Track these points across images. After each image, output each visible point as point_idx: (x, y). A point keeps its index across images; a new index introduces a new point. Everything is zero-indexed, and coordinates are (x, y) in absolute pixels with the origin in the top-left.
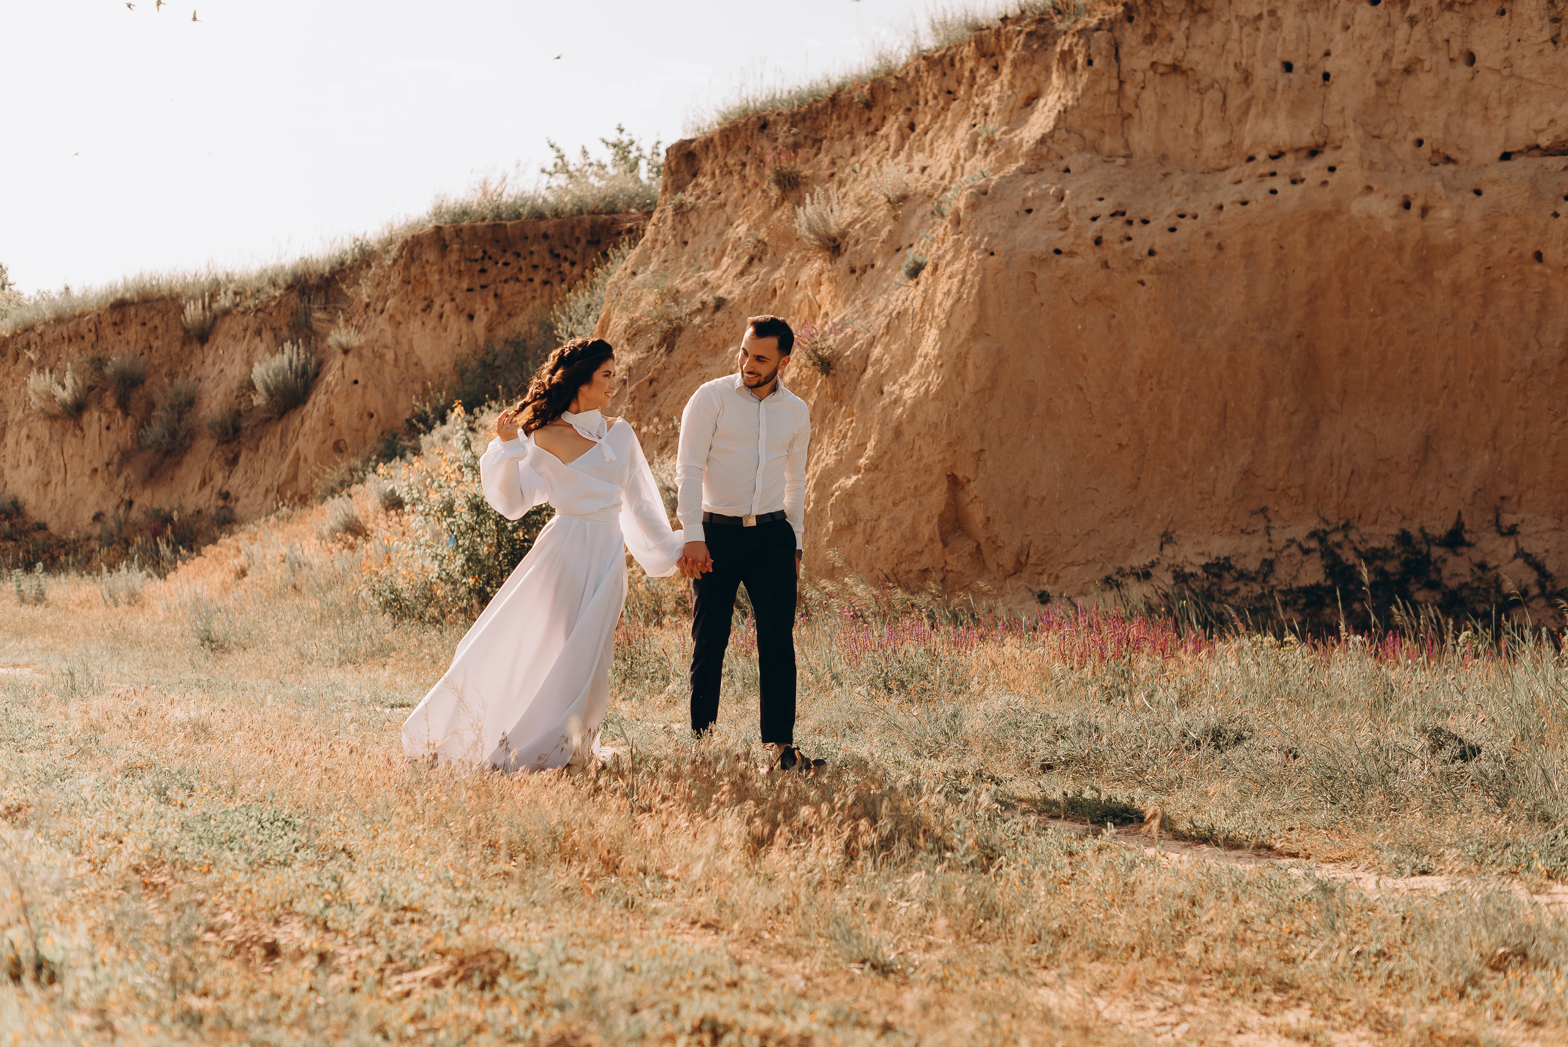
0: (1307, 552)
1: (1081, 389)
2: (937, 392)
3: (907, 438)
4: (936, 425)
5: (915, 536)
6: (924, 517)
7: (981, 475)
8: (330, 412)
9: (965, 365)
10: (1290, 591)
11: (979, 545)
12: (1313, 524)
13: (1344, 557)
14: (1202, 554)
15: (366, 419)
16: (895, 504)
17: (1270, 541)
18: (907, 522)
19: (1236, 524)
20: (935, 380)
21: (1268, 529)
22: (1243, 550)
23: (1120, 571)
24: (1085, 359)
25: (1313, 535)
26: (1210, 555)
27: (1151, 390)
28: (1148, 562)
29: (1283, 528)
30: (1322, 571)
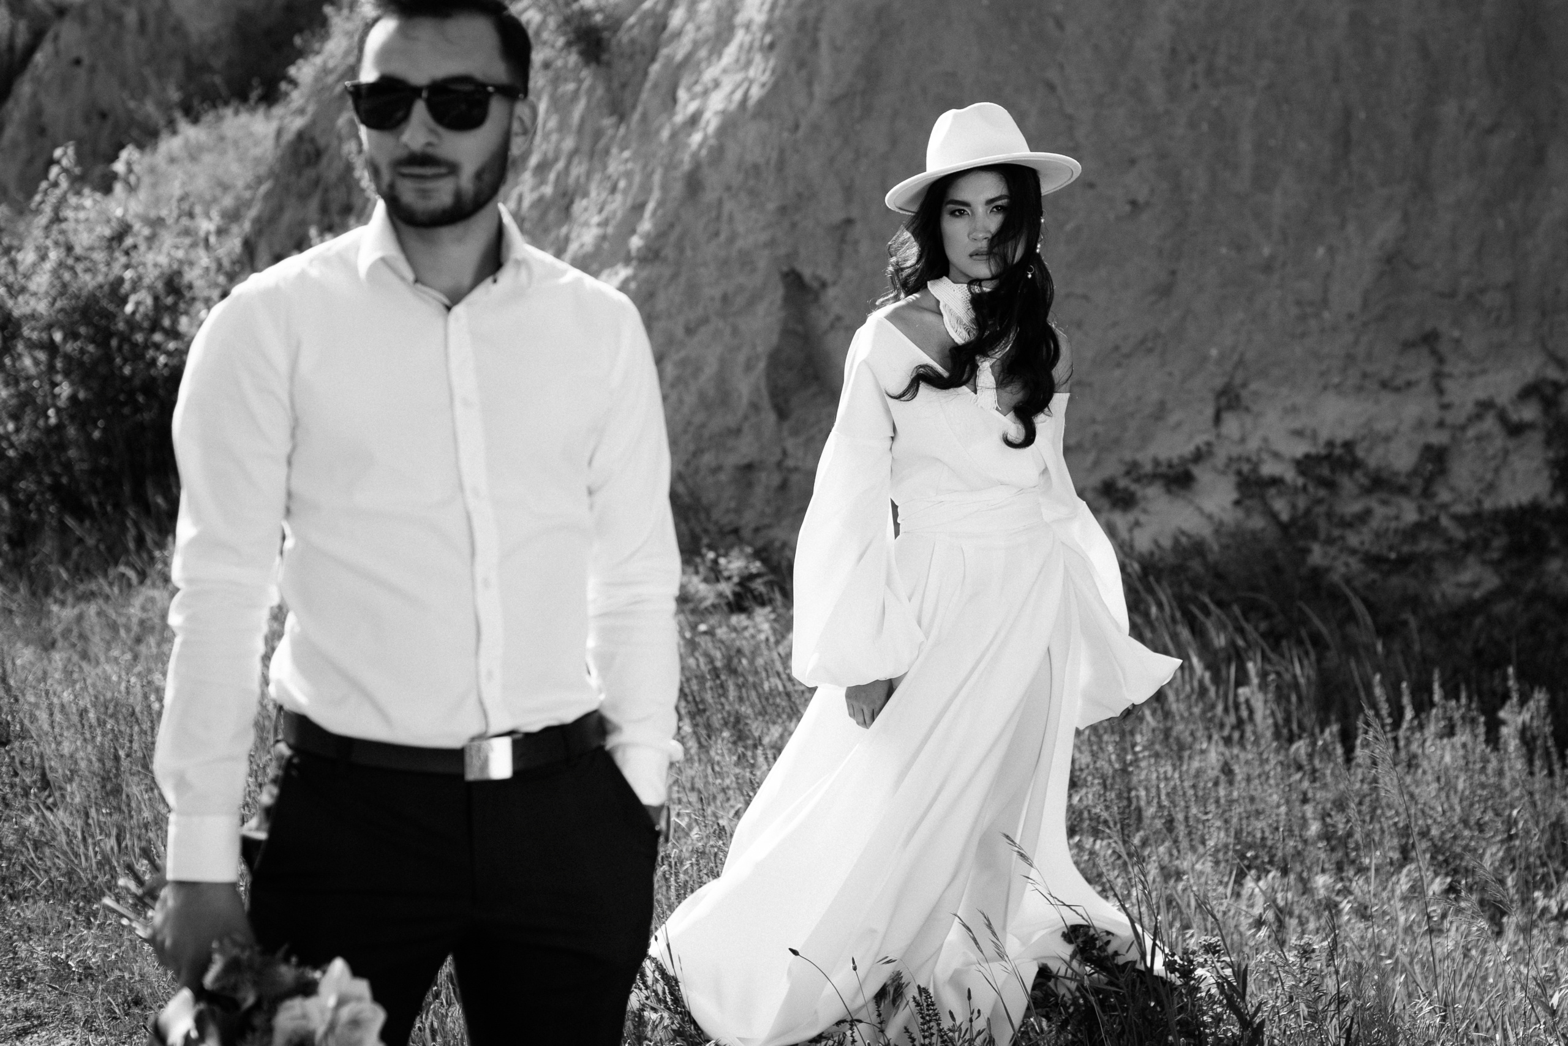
0: (1516, 430)
1: (1051, 87)
2: (761, 102)
3: (709, 196)
4: (757, 169)
5: (724, 397)
6: (741, 358)
7: (848, 272)
9: (815, 44)
10: (1478, 517)
12: (1533, 366)
14: (1299, 433)
16: (690, 331)
17: (1441, 404)
18: (710, 369)
19: (1370, 369)
20: (761, 72)
21: (1438, 378)
22: (1384, 426)
23: (1132, 469)
24: (1060, 26)
25: (1529, 392)
26: (1314, 436)
27: (1195, 87)
28: (1188, 449)
29: (1471, 375)
30: (1546, 473)
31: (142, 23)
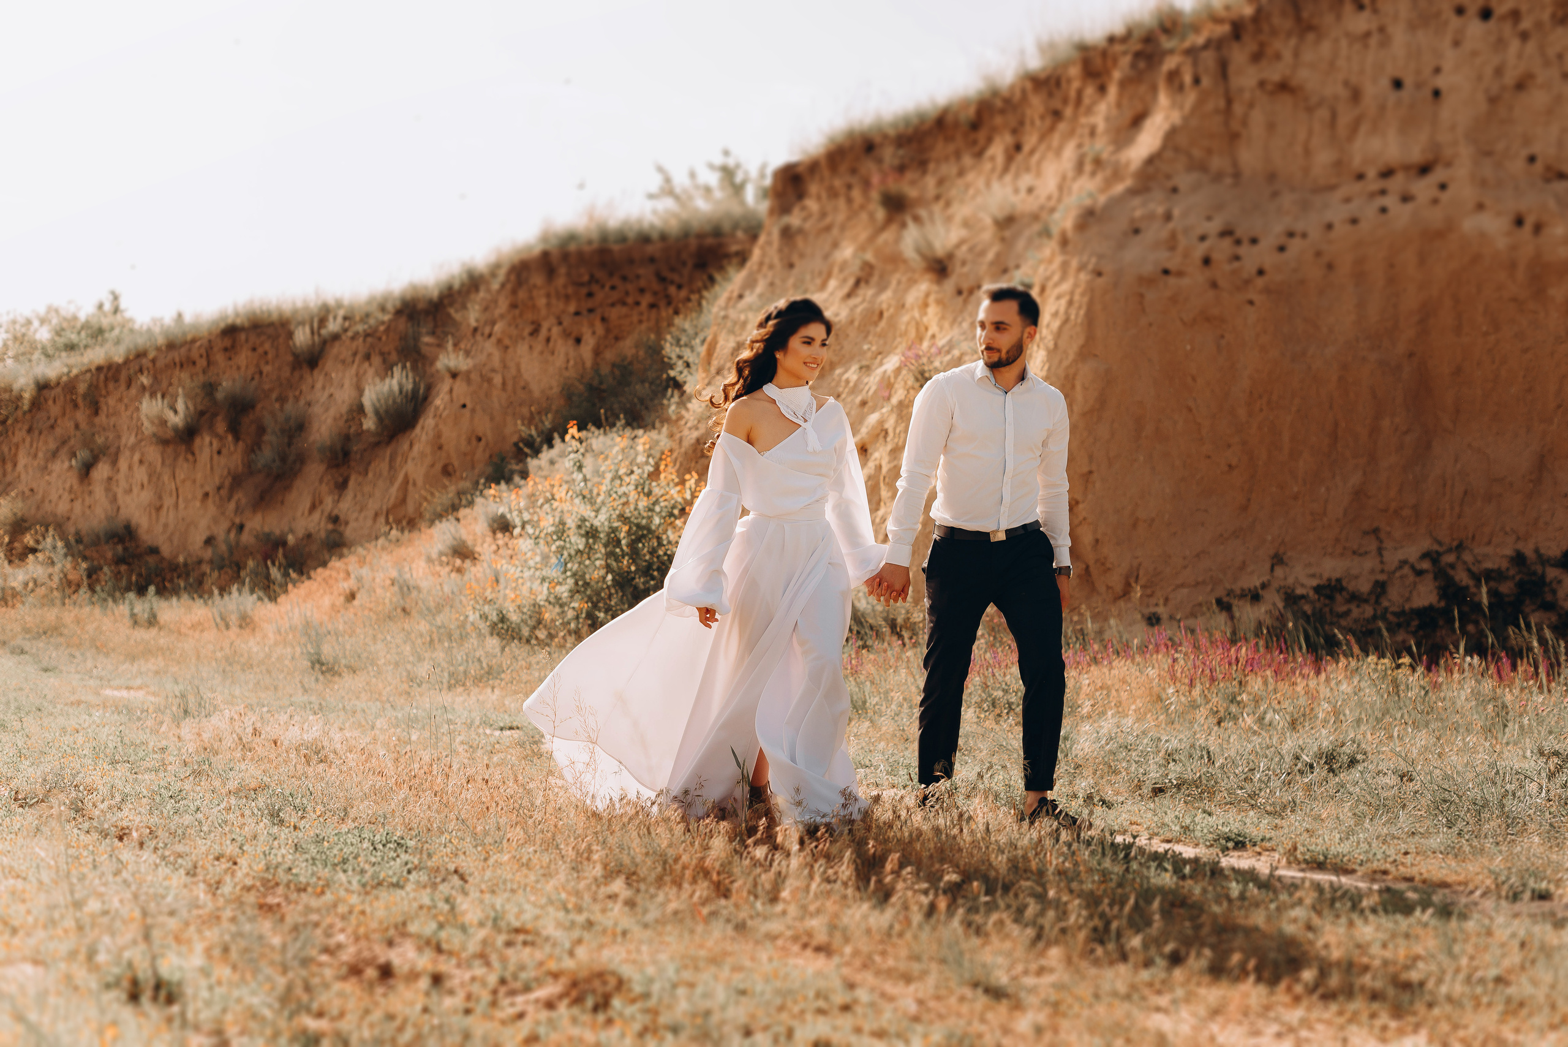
0: (1419, 573)
1: (1190, 410)
7: (1090, 497)
8: (439, 435)
9: (1073, 387)
10: (1402, 613)
11: (1087, 567)
12: (1426, 544)
13: (1457, 578)
14: (1313, 576)
15: (474, 442)
17: (1382, 562)
19: (1347, 545)
21: (1380, 551)
22: (1354, 572)
23: (1230, 593)
25: (1426, 555)
26: (1321, 576)
27: (1261, 410)
28: (1258, 584)
29: (1396, 549)
30: (1435, 592)
31: (504, 384)
